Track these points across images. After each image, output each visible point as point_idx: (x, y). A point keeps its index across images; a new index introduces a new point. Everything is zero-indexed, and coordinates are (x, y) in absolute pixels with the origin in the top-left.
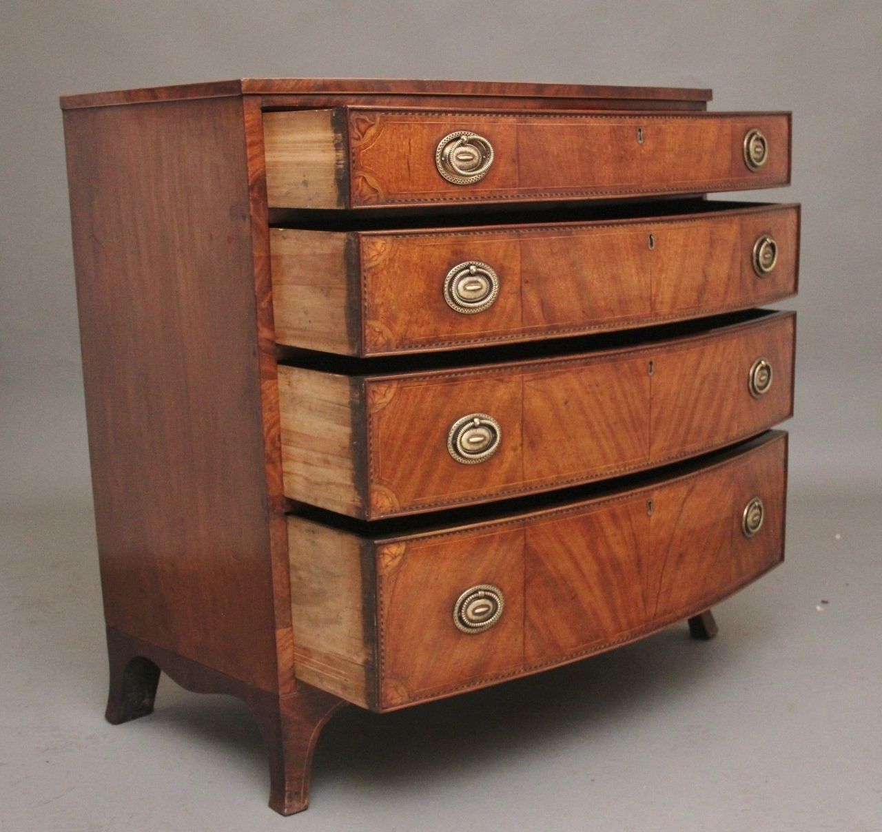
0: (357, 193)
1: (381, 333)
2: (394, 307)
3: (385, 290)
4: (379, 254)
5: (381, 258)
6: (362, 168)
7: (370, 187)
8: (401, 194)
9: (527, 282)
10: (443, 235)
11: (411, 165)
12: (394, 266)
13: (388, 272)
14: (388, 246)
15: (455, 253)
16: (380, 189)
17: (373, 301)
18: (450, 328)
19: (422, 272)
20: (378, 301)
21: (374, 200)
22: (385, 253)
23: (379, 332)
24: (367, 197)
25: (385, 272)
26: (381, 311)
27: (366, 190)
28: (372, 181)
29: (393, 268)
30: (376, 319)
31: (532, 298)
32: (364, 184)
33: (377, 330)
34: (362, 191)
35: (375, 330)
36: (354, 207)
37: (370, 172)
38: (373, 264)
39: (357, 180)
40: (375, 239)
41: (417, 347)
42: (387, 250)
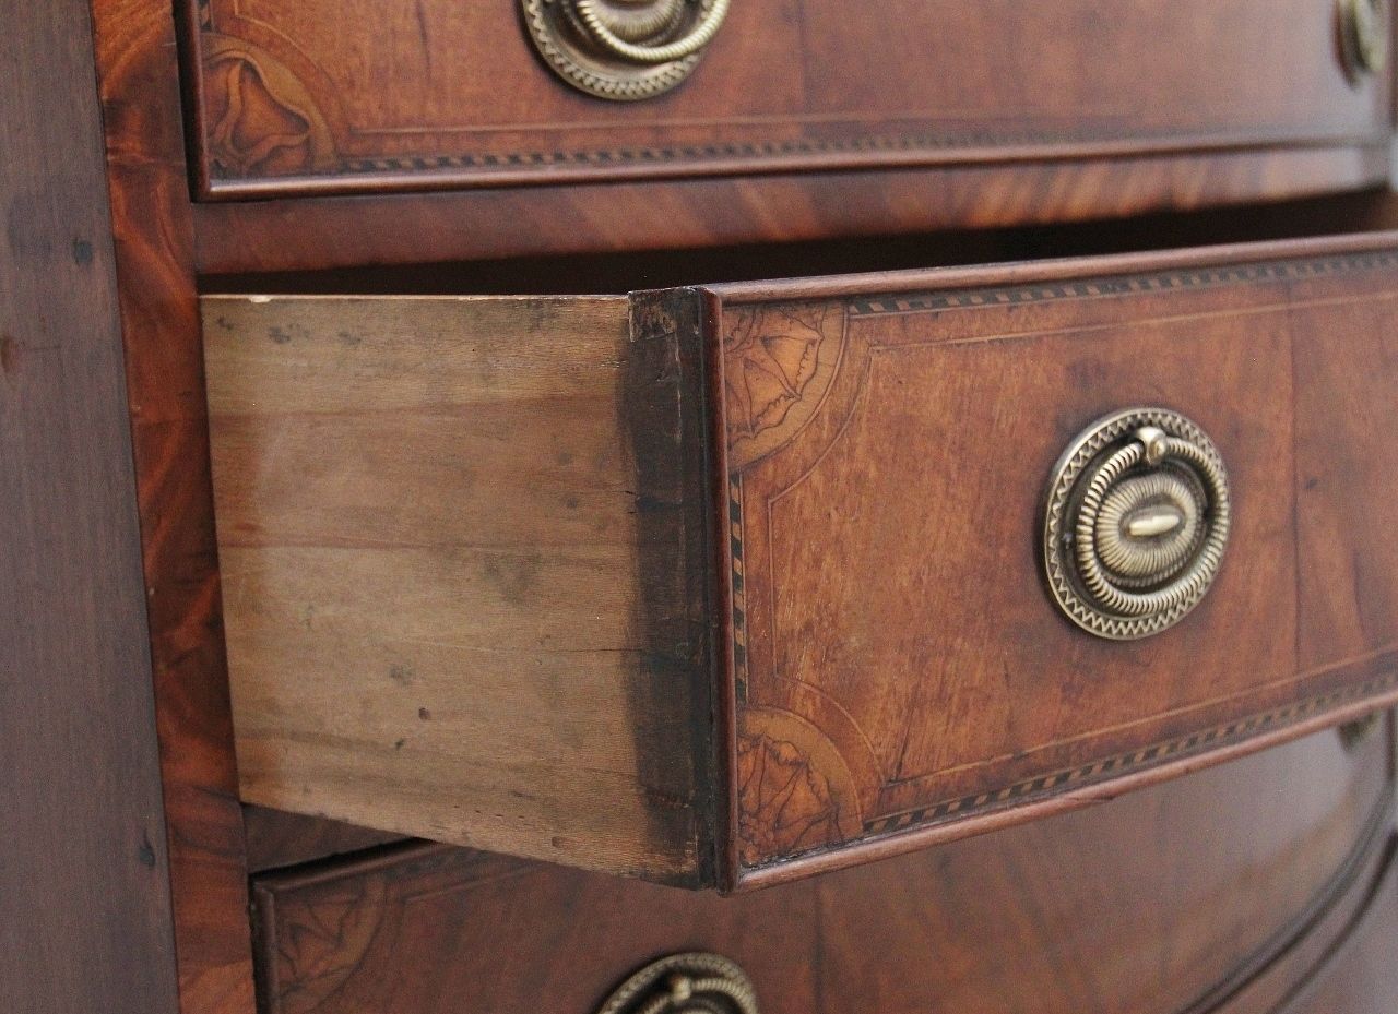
0: (224, 130)
1: (801, 766)
2: (854, 641)
3: (817, 562)
4: (793, 393)
5: (799, 413)
6: (239, 29)
7: (276, 106)
8: (397, 137)
9: (1311, 485)
10: (1038, 296)
11: (431, 19)
12: (852, 449)
13: (831, 477)
14: (828, 353)
15: (1081, 373)
16: (314, 116)
17: (768, 620)
18: (1066, 710)
19: (962, 467)
20: (790, 616)
21: (294, 158)
22: (818, 386)
23: (795, 764)
24: (265, 148)
25: (816, 477)
26: (804, 666)
27: (257, 114)
28: (281, 80)
29: (851, 459)
30: (782, 704)
31: (1328, 550)
32: (251, 96)
33: (787, 752)
34: (238, 124)
35: (776, 757)
36: (214, 189)
37: (271, 44)
38: (766, 442)
39: (222, 75)
40: (775, 324)
41: (942, 812)
42: (825, 373)
